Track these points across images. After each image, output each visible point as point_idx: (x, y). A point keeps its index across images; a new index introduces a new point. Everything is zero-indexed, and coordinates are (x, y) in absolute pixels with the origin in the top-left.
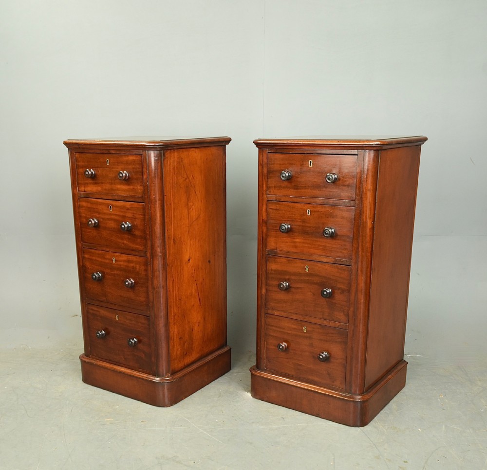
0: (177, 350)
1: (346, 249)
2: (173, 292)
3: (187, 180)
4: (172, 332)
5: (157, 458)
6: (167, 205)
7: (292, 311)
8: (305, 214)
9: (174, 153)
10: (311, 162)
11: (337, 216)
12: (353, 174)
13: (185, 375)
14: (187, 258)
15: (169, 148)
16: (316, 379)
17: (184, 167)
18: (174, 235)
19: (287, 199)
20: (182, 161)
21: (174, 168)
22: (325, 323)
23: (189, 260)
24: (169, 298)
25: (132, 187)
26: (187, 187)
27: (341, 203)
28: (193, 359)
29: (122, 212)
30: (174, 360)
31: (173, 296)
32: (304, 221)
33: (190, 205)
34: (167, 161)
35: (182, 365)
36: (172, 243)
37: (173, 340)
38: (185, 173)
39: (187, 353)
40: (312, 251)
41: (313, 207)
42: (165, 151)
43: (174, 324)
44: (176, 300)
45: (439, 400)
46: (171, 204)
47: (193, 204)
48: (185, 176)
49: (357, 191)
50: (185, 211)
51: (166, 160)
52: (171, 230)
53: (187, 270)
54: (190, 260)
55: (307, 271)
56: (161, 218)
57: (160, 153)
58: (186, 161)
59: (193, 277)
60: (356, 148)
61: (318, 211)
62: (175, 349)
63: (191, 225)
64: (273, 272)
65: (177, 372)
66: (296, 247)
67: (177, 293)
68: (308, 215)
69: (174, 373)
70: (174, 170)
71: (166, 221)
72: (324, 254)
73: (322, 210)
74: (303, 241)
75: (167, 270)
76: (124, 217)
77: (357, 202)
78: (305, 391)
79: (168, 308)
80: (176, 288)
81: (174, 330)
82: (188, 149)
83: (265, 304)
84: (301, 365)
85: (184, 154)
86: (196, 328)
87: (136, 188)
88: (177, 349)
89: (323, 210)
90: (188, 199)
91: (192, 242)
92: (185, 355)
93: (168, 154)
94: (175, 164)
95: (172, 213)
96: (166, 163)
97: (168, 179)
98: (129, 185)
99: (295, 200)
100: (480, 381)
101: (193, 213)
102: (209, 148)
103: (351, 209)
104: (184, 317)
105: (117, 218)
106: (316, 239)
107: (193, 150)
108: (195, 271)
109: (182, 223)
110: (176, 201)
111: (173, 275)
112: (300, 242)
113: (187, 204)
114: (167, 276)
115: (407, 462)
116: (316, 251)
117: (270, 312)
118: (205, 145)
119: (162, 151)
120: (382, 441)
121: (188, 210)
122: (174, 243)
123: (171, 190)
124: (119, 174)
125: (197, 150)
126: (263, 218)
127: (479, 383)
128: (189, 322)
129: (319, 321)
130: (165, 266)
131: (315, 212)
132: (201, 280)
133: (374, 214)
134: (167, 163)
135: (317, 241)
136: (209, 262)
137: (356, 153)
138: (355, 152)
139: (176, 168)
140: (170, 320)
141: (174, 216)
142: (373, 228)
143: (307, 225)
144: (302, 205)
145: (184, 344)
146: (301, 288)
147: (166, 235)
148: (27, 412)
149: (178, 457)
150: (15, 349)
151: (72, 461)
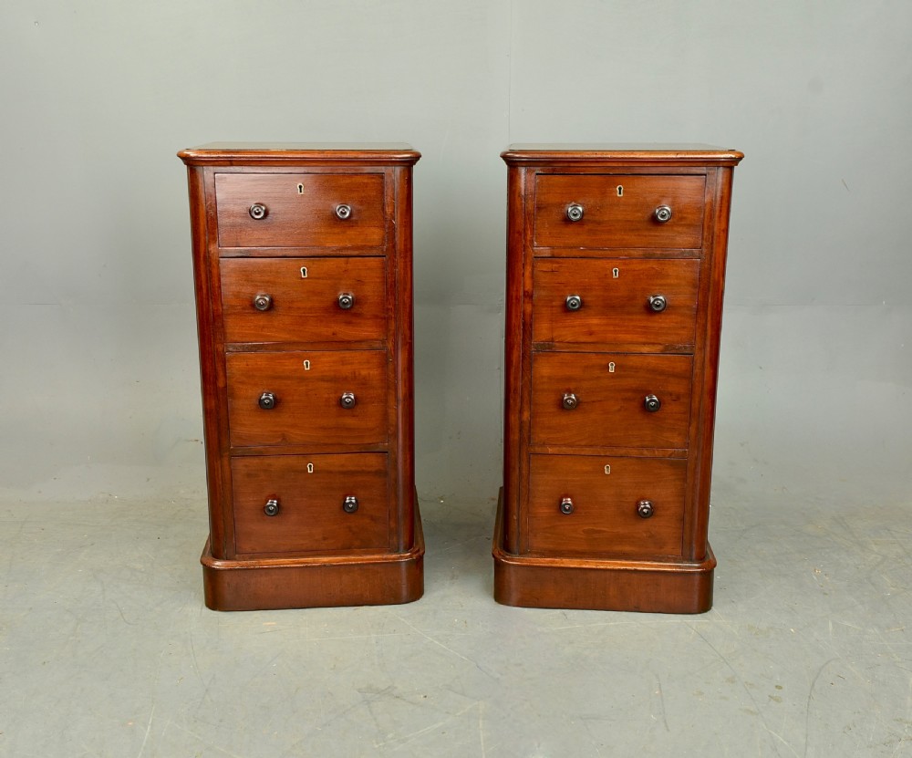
1: (684, 328)
5: (359, 691)
7: (583, 443)
8: (609, 275)
10: (620, 189)
11: (668, 275)
12: (699, 206)
16: (627, 548)
19: (574, 252)
22: (646, 453)
27: (676, 253)
32: (606, 289)
40: (622, 336)
41: (625, 264)
45: (815, 578)
49: (705, 234)
55: (612, 370)
60: (705, 164)
61: (634, 270)
64: (545, 380)
66: (591, 333)
68: (614, 277)
72: (644, 340)
73: (641, 268)
74: (604, 322)
77: (704, 250)
78: (613, 574)
83: (529, 438)
84: (599, 532)
99: (591, 253)
100: (876, 544)
103: (694, 263)
106: (630, 317)
112: (598, 325)
115: (781, 688)
116: (629, 337)
117: (538, 450)
126: (526, 289)
127: (875, 548)
129: (634, 452)
131: (628, 271)
135: (632, 320)
137: (704, 172)
138: (703, 170)
143: (613, 294)
144: (604, 261)
146: (600, 401)
148: (122, 614)
149: (396, 688)
150: (90, 500)
151: (212, 701)
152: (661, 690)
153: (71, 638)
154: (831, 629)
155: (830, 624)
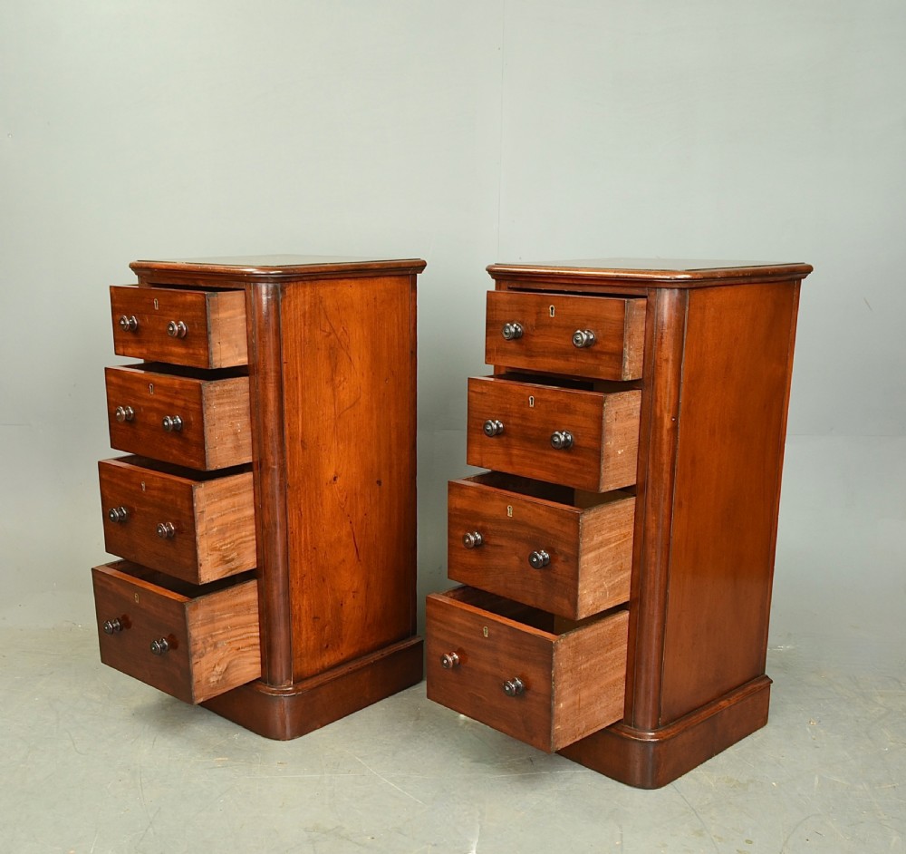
0: (308, 639)
1: (590, 472)
2: (300, 534)
3: (332, 336)
4: (297, 607)
5: (306, 830)
6: (288, 380)
8: (526, 403)
9: (305, 287)
10: (552, 309)
11: (576, 411)
13: (321, 685)
14: (331, 474)
15: (293, 280)
17: (325, 312)
18: (303, 433)
20: (321, 302)
21: (305, 313)
23: (335, 479)
24: (290, 545)
25: (191, 351)
26: (331, 348)
28: (342, 658)
29: (169, 396)
30: (301, 656)
31: (300, 543)
32: (524, 417)
33: (337, 382)
34: (290, 302)
35: (318, 665)
36: (299, 447)
37: (300, 621)
38: (328, 324)
39: (330, 645)
40: (537, 472)
41: (539, 392)
42: (284, 285)
43: (302, 592)
44: (306, 550)
45: (808, 730)
46: (297, 378)
47: (345, 379)
48: (328, 329)
50: (327, 391)
51: (287, 300)
52: (296, 424)
53: (330, 498)
54: (338, 480)
55: (510, 515)
56: (277, 404)
57: (275, 288)
58: (329, 303)
59: (343, 509)
61: (547, 401)
62: (304, 637)
63: (339, 416)
65: (307, 679)
66: (511, 464)
67: (308, 538)
68: (531, 406)
69: (298, 680)
70: (304, 317)
71: (286, 407)
74: (522, 453)
75: (288, 494)
76: (171, 405)
79: (290, 563)
80: (306, 528)
81: (303, 603)
82: (334, 281)
85: (325, 290)
86: (349, 601)
87: (197, 352)
88: (307, 637)
89: (554, 398)
90: (334, 369)
91: (341, 447)
92: (324, 647)
93: (290, 289)
94: (307, 307)
95: (300, 395)
96: (287, 304)
97: (290, 335)
98: (187, 347)
101: (345, 395)
102: (379, 279)
104: (324, 580)
105: (161, 407)
106: (543, 451)
107: (345, 284)
108: (348, 499)
109: (321, 413)
110: (308, 373)
111: (299, 505)
113: (332, 380)
114: (288, 505)
115: (751, 842)
118: (370, 275)
119: (279, 285)
120: (706, 802)
121: (334, 390)
122: (304, 448)
123: (298, 354)
124: (168, 327)
125: (353, 283)
127: (880, 701)
128: (334, 590)
130: (284, 487)
131: (541, 400)
132: (360, 514)
133: (677, 404)
134: (289, 306)
135: (545, 455)
136: (379, 483)
137: (646, 293)
139: (307, 315)
140: (293, 584)
141: (304, 401)
142: (674, 428)
143: (529, 424)
145: (323, 629)
146: (502, 546)
147: (287, 432)
148: (74, 744)
149: (343, 828)
150: (53, 629)
151: (155, 833)
152: (622, 841)
153: (22, 766)
154: (816, 783)
155: (817, 779)
